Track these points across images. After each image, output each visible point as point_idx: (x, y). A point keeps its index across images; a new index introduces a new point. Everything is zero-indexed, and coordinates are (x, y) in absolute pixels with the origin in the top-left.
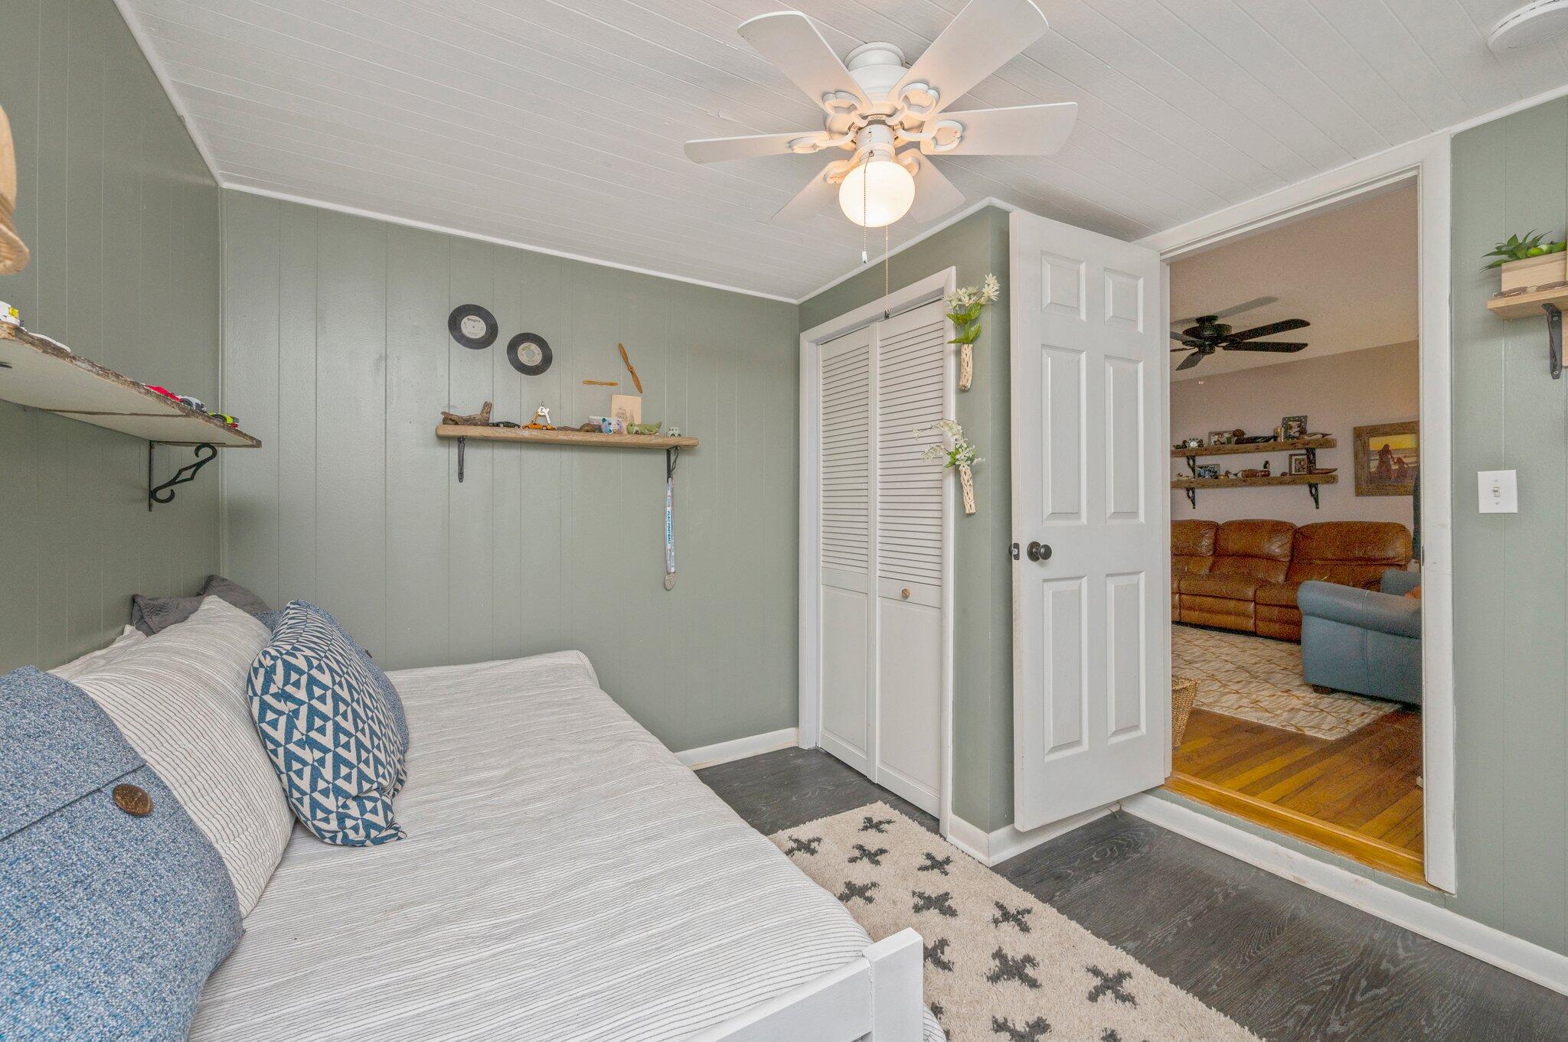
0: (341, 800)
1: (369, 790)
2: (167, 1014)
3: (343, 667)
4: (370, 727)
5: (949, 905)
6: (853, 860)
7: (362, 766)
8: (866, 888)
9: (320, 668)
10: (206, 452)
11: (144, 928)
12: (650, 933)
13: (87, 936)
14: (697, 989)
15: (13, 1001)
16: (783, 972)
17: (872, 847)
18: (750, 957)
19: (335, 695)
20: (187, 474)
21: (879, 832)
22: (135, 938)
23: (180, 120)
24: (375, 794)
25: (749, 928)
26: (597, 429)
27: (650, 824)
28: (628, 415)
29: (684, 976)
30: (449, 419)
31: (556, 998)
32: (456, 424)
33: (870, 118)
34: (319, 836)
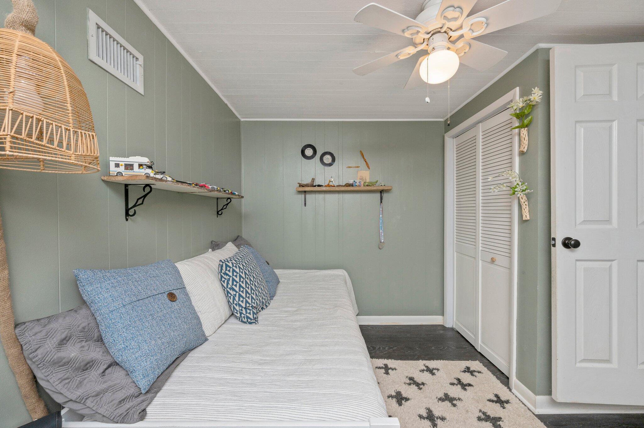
0: (240, 308)
1: (249, 307)
2: (161, 354)
3: (244, 267)
4: (251, 287)
5: (499, 424)
6: (452, 384)
7: (247, 299)
8: (455, 399)
9: (236, 267)
10: (229, 200)
11: (163, 330)
12: (300, 379)
13: (148, 329)
14: (300, 405)
15: (131, 340)
16: (334, 413)
17: (465, 382)
18: (324, 402)
19: (240, 275)
20: (225, 207)
21: (472, 375)
22: (159, 332)
23: (226, 105)
24: (251, 308)
25: (332, 391)
26: (352, 185)
27: (326, 340)
28: (364, 178)
29: (299, 399)
30: (301, 185)
31: (260, 389)
32: (303, 187)
33: (432, 32)
34: (236, 317)
